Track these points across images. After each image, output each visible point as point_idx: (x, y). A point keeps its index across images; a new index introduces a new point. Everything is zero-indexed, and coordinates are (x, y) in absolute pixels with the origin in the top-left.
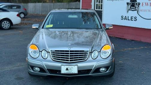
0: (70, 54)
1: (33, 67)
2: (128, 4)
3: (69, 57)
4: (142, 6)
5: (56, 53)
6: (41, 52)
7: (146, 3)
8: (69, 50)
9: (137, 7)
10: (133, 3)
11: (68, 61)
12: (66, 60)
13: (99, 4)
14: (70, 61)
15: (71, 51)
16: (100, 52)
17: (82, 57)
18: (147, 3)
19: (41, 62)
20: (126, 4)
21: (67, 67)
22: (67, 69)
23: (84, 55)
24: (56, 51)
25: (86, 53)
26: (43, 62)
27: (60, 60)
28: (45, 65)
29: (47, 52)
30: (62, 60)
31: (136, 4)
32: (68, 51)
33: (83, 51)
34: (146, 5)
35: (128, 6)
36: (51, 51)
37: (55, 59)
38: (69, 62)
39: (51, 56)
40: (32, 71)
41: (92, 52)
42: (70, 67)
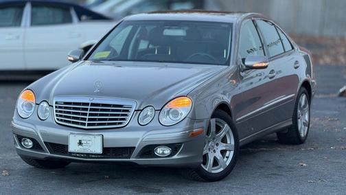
0: (91, 110)
1: (20, 138)
3: (87, 117)
6: (39, 105)
8: (90, 102)
11: (84, 124)
12: (82, 124)
14: (89, 125)
15: (92, 104)
16: (161, 110)
17: (117, 119)
19: (33, 127)
22: (80, 143)
23: (122, 115)
24: (65, 103)
25: (128, 111)
26: (37, 126)
27: (69, 122)
28: (41, 133)
29: (49, 105)
30: (74, 123)
32: (87, 104)
33: (121, 106)
36: (56, 103)
37: (61, 120)
38: (86, 127)
39: (55, 113)
40: (19, 147)
41: (141, 110)
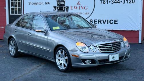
2: (55, 7)
3: (112, 48)
4: (71, 9)
5: (102, 46)
6: (90, 47)
7: (74, 7)
8: (111, 43)
9: (66, 10)
10: (61, 6)
12: (111, 51)
13: (15, 9)
14: (114, 50)
16: (124, 42)
18: (76, 7)
20: (53, 8)
21: (113, 56)
22: (113, 58)
24: (101, 44)
28: (97, 57)
29: (94, 46)
30: (107, 51)
31: (65, 8)
34: (75, 9)
35: (55, 9)
36: (98, 45)
39: (99, 49)
40: (84, 64)
41: (121, 43)
42: (115, 55)
